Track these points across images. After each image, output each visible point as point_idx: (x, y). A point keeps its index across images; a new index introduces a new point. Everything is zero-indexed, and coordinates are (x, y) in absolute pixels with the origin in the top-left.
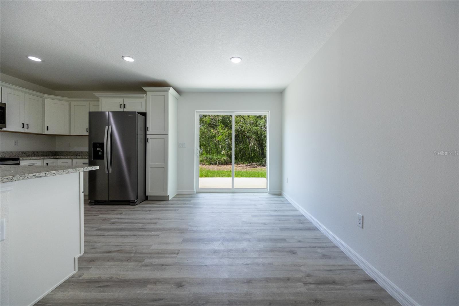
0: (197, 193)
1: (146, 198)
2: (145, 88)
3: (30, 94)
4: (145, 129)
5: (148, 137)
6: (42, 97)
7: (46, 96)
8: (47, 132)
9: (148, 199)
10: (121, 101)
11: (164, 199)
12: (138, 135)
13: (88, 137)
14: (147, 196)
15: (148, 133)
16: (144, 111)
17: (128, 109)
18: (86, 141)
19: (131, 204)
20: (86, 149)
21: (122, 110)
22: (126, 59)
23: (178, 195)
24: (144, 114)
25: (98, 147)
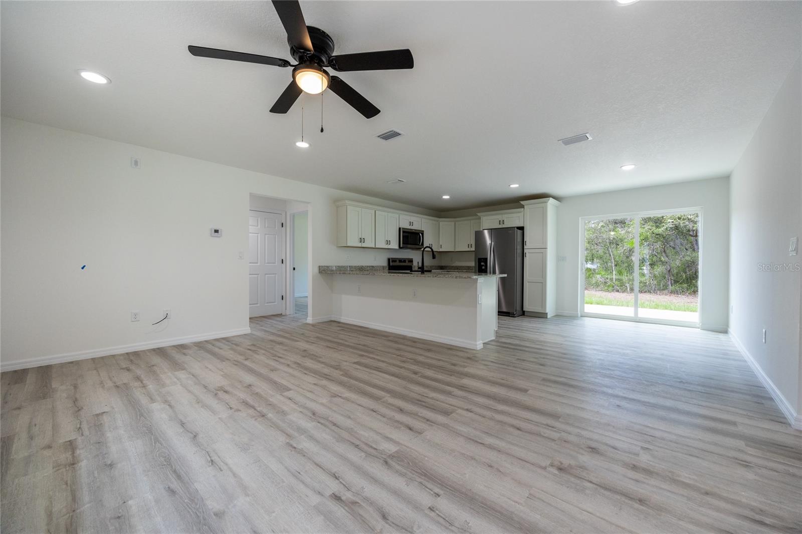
0: (581, 316)
1: (523, 313)
2: (522, 202)
3: (432, 220)
4: (523, 243)
5: (525, 251)
6: (438, 221)
7: (441, 219)
8: (441, 250)
9: (525, 315)
10: (500, 217)
11: (542, 316)
12: (517, 249)
13: (474, 252)
14: (524, 311)
15: (525, 247)
16: (522, 225)
17: (507, 224)
18: (473, 256)
19: (511, 315)
20: (472, 264)
21: (500, 226)
22: (511, 186)
23: (557, 316)
24: (522, 229)
25: (483, 262)
